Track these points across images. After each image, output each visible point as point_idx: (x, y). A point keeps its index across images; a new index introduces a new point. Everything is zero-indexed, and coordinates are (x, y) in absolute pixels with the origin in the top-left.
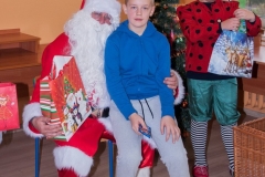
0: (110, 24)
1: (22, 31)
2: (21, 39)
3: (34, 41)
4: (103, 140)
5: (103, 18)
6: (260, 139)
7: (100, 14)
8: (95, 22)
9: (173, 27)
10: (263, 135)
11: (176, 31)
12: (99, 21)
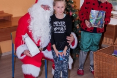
0: (49, 10)
1: (4, 12)
2: (4, 15)
3: (10, 16)
4: (43, 59)
5: (46, 7)
7: (45, 6)
9: (71, 9)
10: (106, 55)
11: (73, 11)
12: (44, 9)
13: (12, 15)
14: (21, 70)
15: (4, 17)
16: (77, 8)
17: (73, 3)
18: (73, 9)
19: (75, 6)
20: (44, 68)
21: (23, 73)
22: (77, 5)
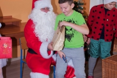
1: (13, 17)
2: (13, 20)
3: (19, 22)
6: (114, 65)
13: (21, 21)
15: (13, 22)
17: (82, 9)
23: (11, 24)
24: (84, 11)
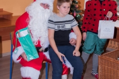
1: (4, 10)
4: (44, 62)
5: (46, 6)
7: (44, 4)
8: (42, 8)
9: (75, 10)
10: (112, 60)
11: (77, 12)
12: (44, 7)
13: (12, 14)
14: (20, 73)
15: (3, 15)
16: (81, 9)
17: (77, 3)
18: (77, 10)
19: (79, 7)
20: (45, 71)
21: (21, 76)
22: (81, 5)
23: (2, 17)
24: (79, 5)
